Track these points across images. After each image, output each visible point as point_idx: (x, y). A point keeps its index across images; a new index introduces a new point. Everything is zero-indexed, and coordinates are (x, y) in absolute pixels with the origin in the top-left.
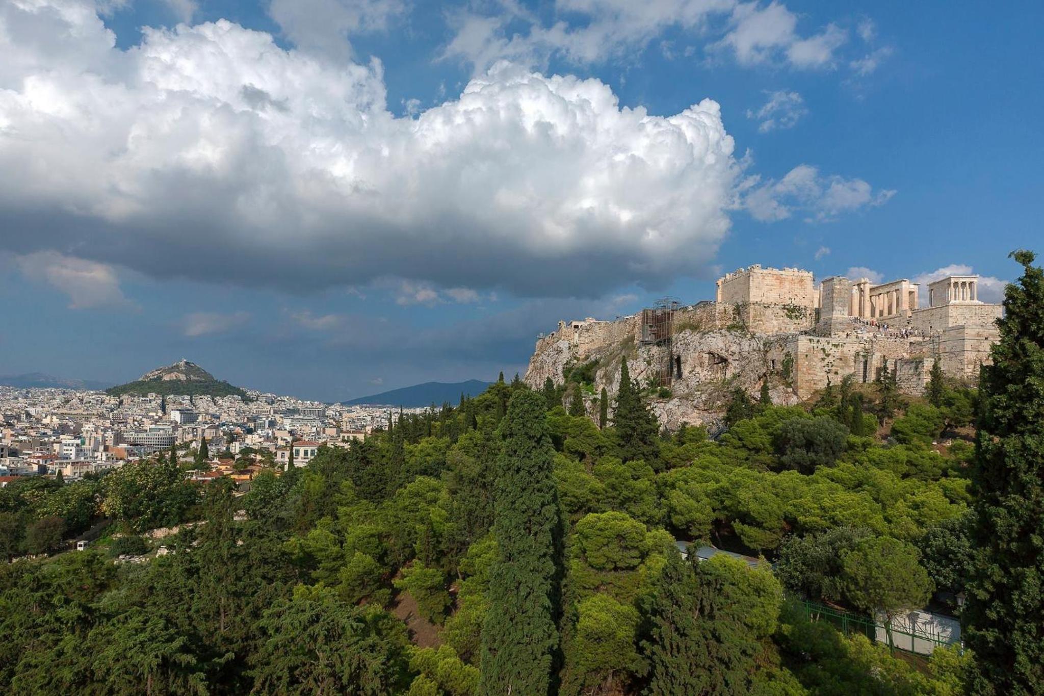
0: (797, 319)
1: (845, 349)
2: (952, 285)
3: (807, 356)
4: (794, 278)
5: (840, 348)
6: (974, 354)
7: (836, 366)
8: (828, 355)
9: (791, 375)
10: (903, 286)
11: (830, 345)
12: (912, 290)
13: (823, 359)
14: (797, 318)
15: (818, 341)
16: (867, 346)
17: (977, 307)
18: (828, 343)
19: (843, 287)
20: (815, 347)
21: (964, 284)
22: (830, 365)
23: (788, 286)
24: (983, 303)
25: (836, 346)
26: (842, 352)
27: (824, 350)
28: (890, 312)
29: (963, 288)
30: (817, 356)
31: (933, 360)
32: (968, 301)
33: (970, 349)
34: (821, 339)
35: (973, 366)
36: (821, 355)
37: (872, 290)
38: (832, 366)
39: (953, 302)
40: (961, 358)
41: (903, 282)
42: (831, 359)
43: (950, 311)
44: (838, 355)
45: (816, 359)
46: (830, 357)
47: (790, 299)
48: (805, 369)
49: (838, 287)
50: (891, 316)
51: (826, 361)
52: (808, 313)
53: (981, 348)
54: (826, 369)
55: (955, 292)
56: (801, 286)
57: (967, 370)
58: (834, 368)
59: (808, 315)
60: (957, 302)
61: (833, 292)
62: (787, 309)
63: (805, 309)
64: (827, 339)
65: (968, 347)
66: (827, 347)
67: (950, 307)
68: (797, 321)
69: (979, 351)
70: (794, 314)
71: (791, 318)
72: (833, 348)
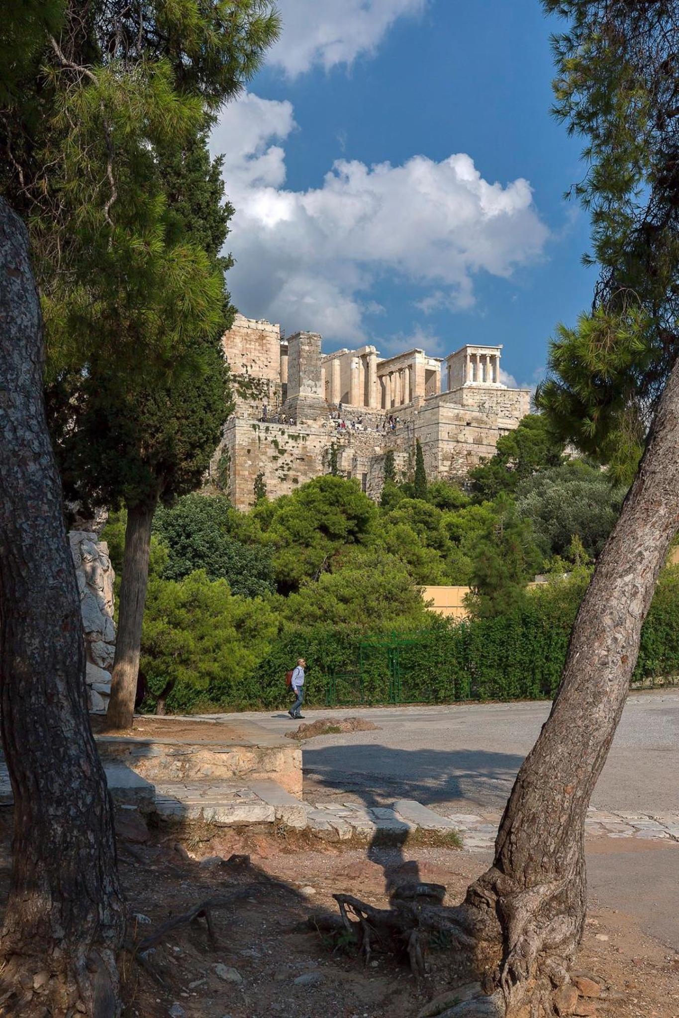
0: (254, 399)
1: (308, 443)
2: (468, 357)
3: (249, 451)
4: (249, 331)
5: (301, 442)
6: (452, 445)
7: (297, 470)
8: (282, 452)
9: (229, 481)
10: (417, 361)
11: (286, 436)
12: (433, 369)
13: (275, 458)
14: (254, 397)
15: (267, 429)
16: (342, 441)
17: (499, 393)
18: (283, 433)
19: (313, 348)
20: (263, 438)
21: (483, 357)
22: (286, 468)
23: (240, 345)
24: (505, 388)
25: (295, 438)
26: (305, 448)
27: (275, 443)
28: (402, 402)
29: (485, 364)
30: (265, 453)
31: (406, 455)
32: (489, 384)
33: (446, 437)
34: (271, 425)
35: (449, 463)
36: (272, 452)
37: (380, 366)
38: (289, 469)
39: (469, 382)
40: (434, 451)
41: (417, 355)
42: (287, 458)
43: (464, 396)
44: (296, 452)
45: (263, 458)
46: (286, 455)
47: (244, 365)
48: (247, 473)
49: (307, 348)
50: (403, 406)
51: (280, 462)
52: (272, 390)
53: (461, 438)
54: (280, 473)
55: (474, 369)
56: (262, 345)
57: (442, 468)
58: (291, 473)
59: (271, 395)
60: (474, 384)
61: (299, 356)
62: (239, 382)
63: (268, 385)
64: (281, 426)
65: (443, 435)
66: (281, 440)
67: (465, 391)
68: (253, 403)
69: (458, 442)
70: (250, 392)
71: (245, 397)
72: (290, 441)
